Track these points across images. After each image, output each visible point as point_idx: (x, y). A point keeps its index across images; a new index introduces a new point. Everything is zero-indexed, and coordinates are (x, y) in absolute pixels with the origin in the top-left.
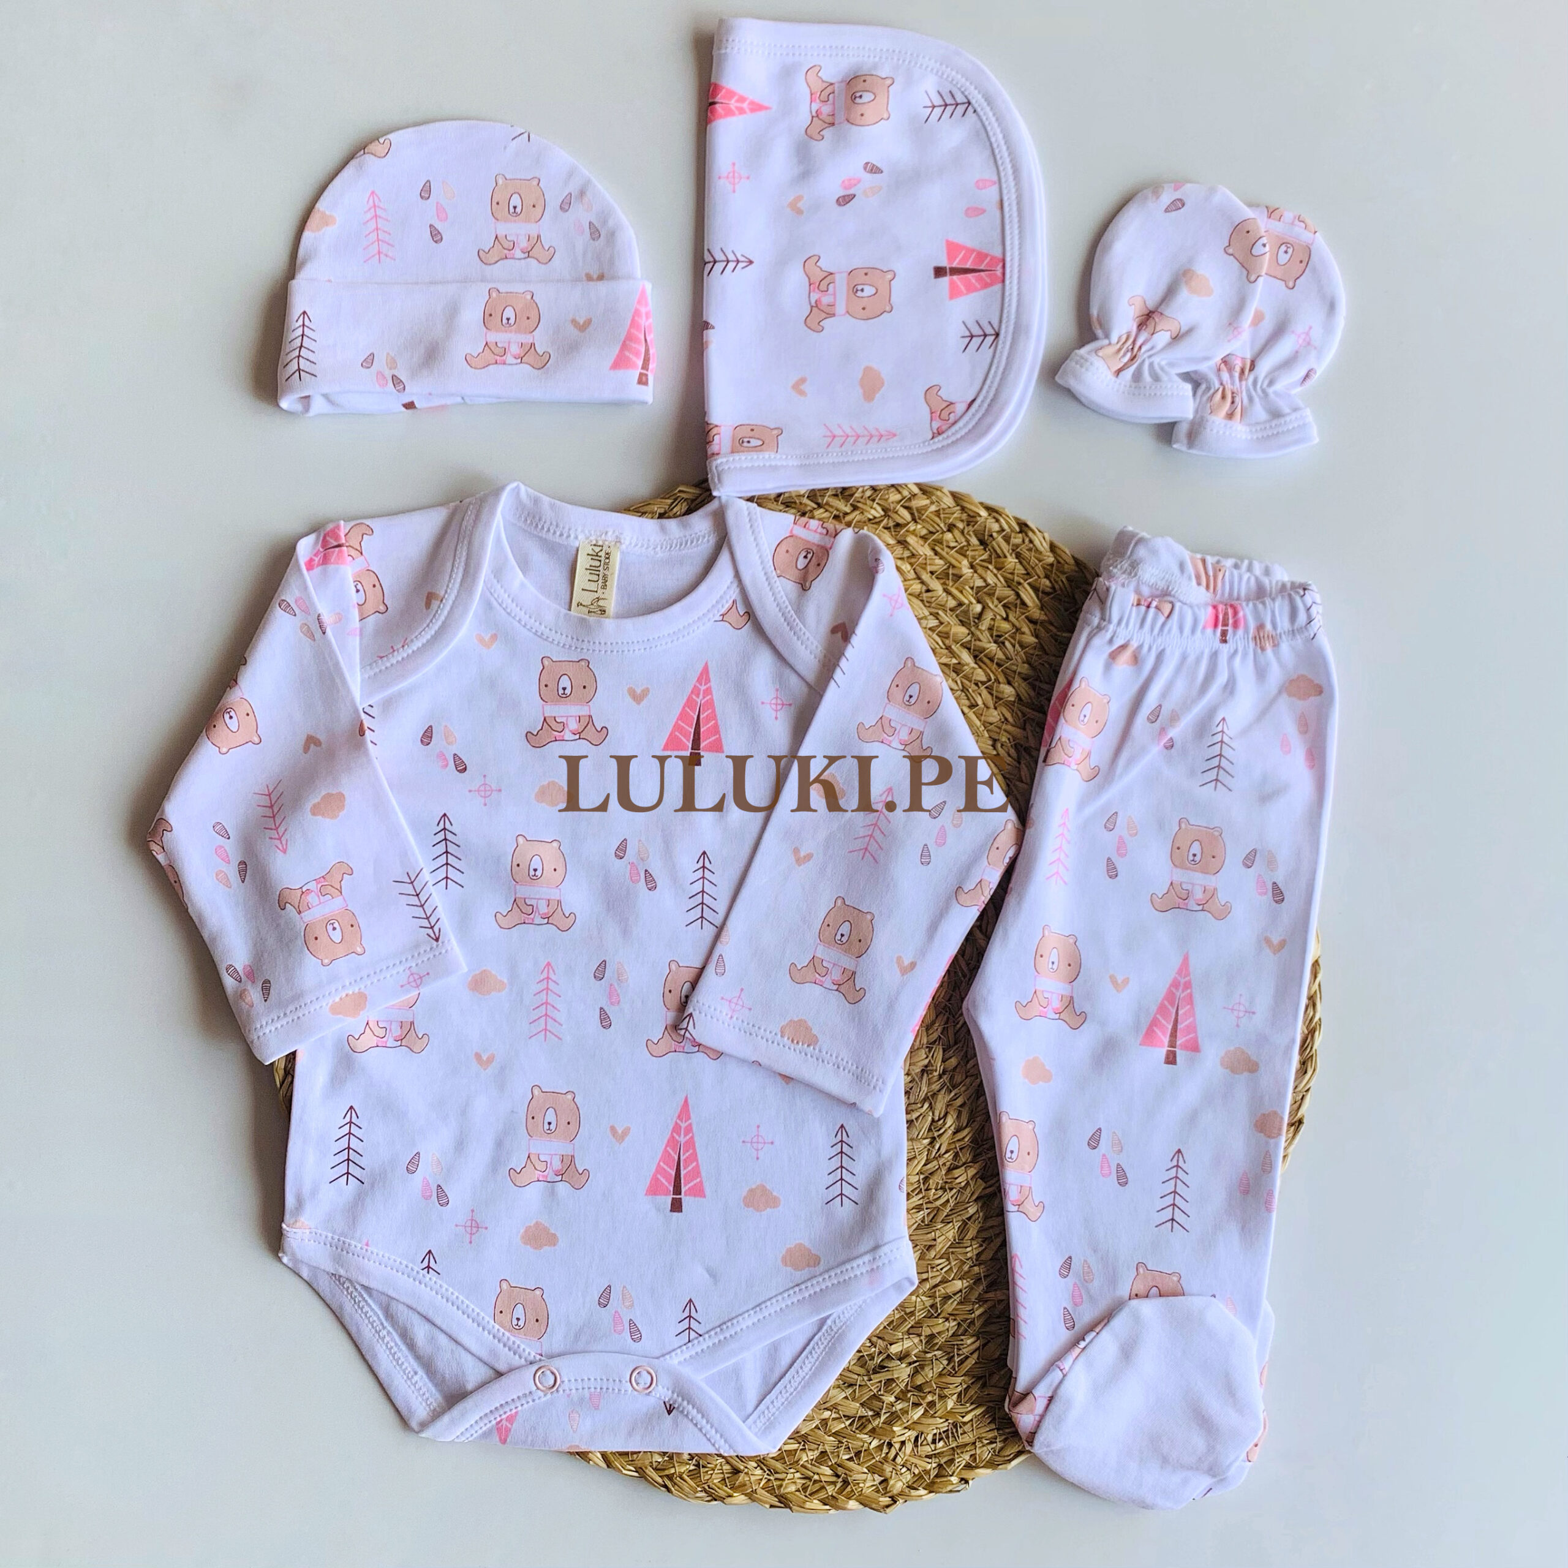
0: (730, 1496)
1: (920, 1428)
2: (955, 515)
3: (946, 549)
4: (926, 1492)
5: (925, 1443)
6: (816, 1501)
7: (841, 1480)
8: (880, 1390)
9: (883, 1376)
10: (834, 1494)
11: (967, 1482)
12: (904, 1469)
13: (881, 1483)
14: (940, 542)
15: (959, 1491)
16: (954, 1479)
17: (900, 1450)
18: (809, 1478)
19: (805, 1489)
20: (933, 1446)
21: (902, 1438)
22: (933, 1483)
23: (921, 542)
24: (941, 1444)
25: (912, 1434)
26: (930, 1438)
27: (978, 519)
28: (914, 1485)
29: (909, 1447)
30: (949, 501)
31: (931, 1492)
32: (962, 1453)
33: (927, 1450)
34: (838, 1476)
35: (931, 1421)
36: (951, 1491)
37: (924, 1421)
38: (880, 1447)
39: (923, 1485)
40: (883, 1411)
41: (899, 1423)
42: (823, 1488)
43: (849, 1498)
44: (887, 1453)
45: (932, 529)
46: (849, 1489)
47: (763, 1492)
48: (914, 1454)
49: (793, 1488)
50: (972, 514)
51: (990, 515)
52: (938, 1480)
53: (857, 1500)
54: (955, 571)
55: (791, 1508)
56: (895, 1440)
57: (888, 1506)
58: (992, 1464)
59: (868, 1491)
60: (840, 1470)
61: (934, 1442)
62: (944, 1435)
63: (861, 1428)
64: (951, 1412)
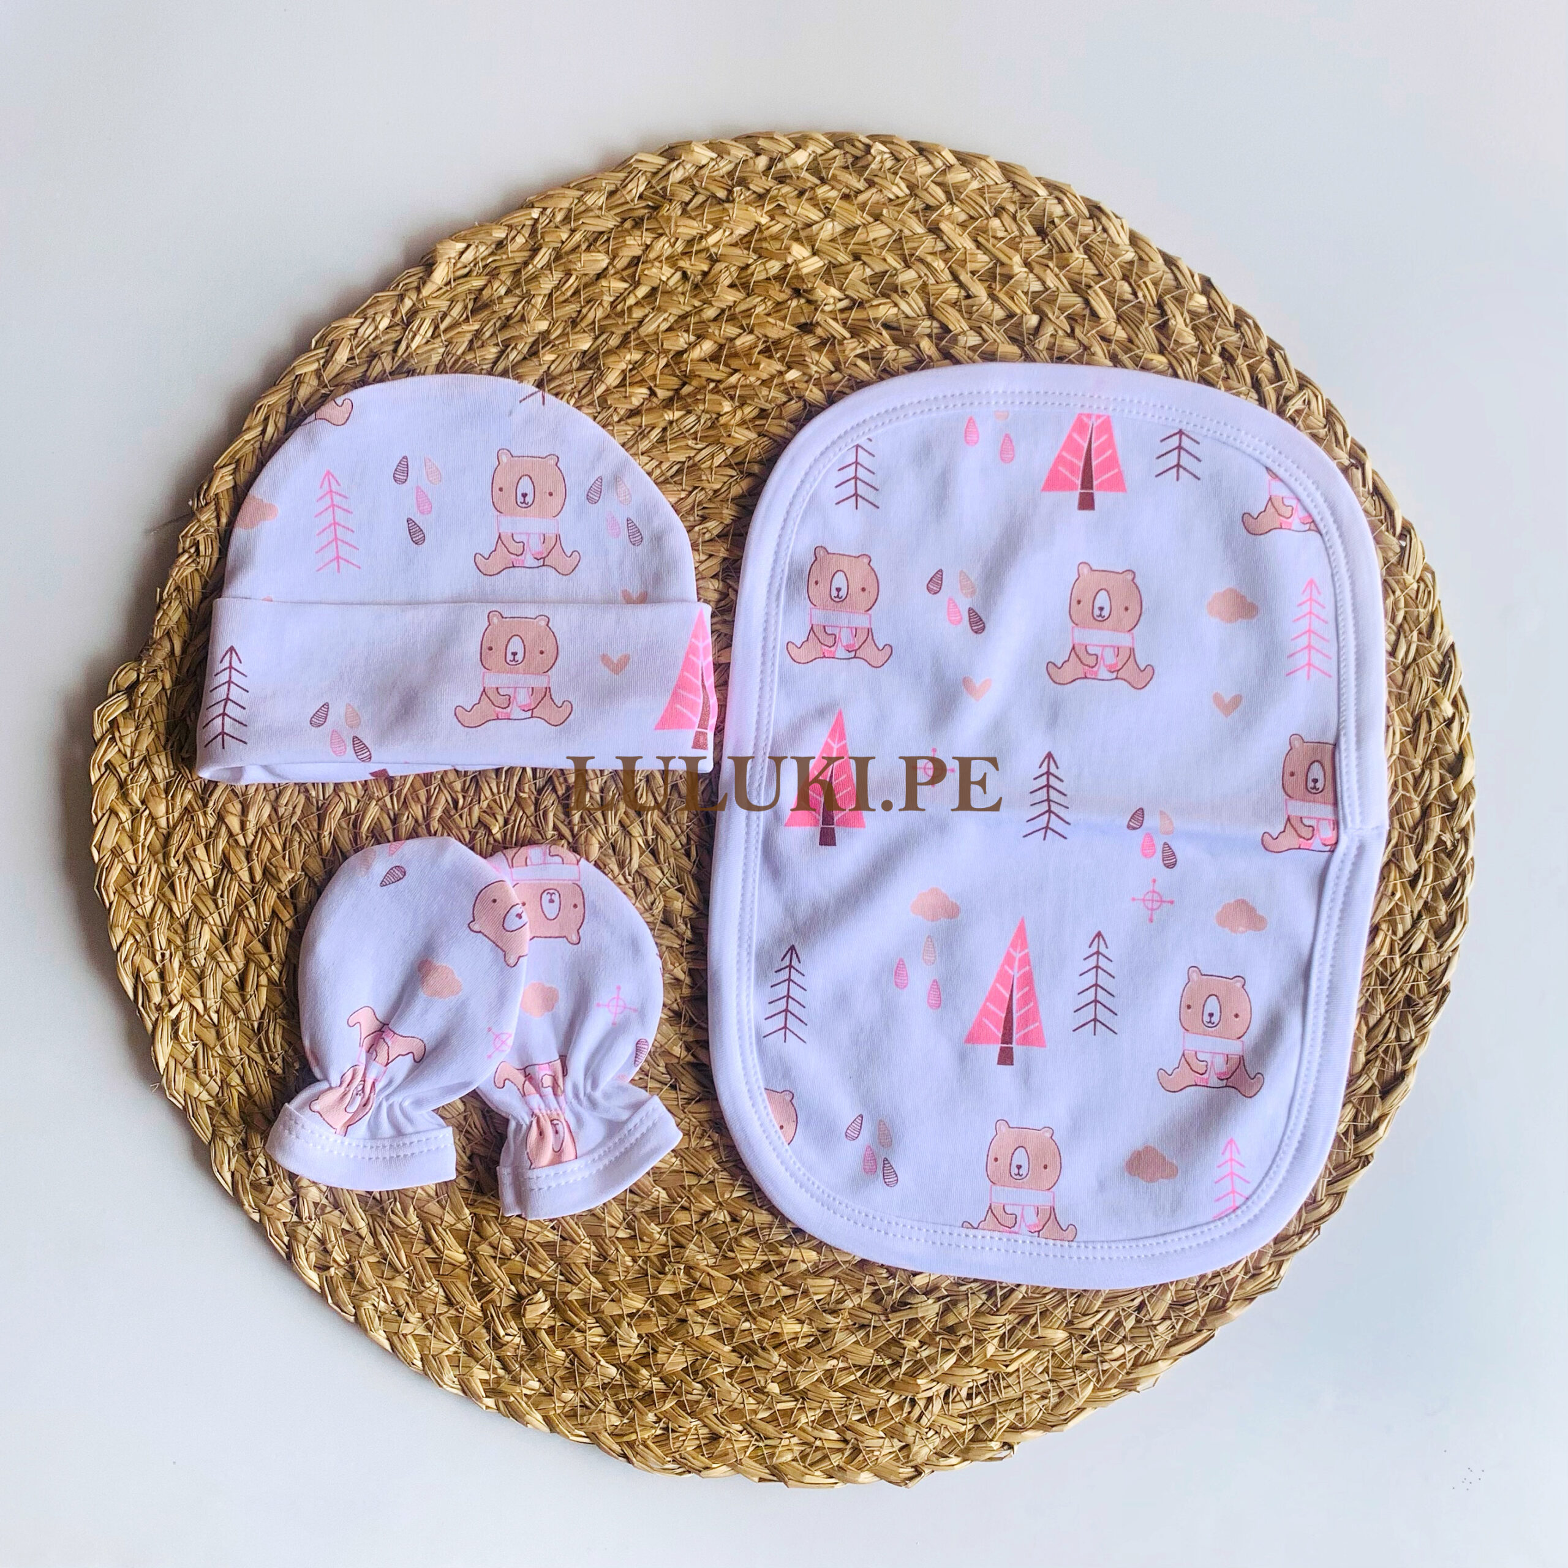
0: (707, 1468)
1: (952, 1381)
2: (1004, 195)
3: (992, 240)
4: (959, 1459)
5: (958, 1399)
6: (818, 1473)
7: (850, 1446)
8: (900, 1332)
9: (905, 1316)
10: (842, 1464)
11: (1011, 1447)
12: (932, 1433)
13: (901, 1449)
14: (984, 230)
15: (1002, 1459)
16: (995, 1445)
17: (926, 1408)
18: (810, 1445)
19: (804, 1457)
20: (968, 1403)
21: (929, 1394)
22: (967, 1450)
23: (959, 230)
24: (978, 1400)
25: (942, 1388)
26: (964, 1393)
27: (1036, 199)
28: (945, 1452)
29: (937, 1404)
30: (997, 175)
31: (964, 1460)
32: (1006, 1411)
33: (961, 1407)
34: (846, 1441)
35: (966, 1371)
36: (991, 1459)
37: (958, 1371)
38: (900, 1406)
39: (956, 1451)
40: (905, 1359)
41: (926, 1373)
42: (826, 1457)
43: (860, 1469)
44: (909, 1413)
45: (972, 213)
46: (860, 1458)
47: (751, 1462)
48: (944, 1412)
49: (789, 1457)
50: (1026, 192)
51: (1051, 194)
52: (975, 1445)
53: (871, 1470)
54: (1005, 271)
55: (786, 1483)
56: (919, 1396)
57: (911, 1479)
58: (1044, 1425)
59: (883, 1461)
60: (849, 1435)
61: (969, 1397)
62: (981, 1389)
63: (876, 1380)
64: (991, 1361)
